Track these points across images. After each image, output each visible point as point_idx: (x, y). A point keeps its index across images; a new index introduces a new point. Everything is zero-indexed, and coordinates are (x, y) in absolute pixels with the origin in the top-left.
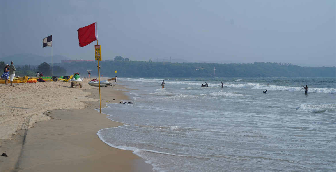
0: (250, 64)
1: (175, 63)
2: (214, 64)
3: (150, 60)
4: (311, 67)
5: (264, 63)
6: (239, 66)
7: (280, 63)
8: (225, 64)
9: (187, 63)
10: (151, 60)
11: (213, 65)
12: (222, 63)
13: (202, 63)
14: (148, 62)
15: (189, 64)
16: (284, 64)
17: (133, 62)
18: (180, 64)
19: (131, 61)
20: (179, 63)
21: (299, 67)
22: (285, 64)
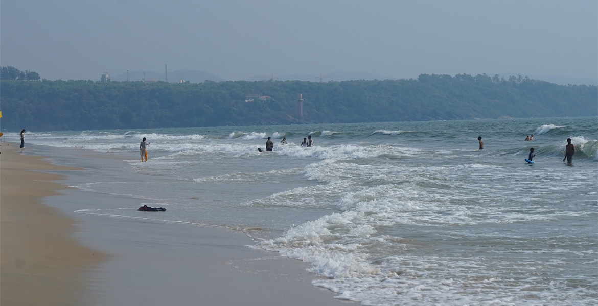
0: (407, 81)
1: (179, 84)
2: (298, 82)
3: (104, 76)
4: (588, 85)
5: (447, 77)
6: (376, 87)
7: (496, 77)
8: (331, 84)
9: (217, 81)
10: (107, 76)
11: (296, 87)
12: (323, 81)
13: (261, 82)
14: (98, 83)
15: (225, 85)
16: (507, 79)
17: (50, 83)
18: (196, 85)
19: (44, 81)
20: (192, 82)
21: (554, 86)
22: (512, 78)
